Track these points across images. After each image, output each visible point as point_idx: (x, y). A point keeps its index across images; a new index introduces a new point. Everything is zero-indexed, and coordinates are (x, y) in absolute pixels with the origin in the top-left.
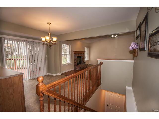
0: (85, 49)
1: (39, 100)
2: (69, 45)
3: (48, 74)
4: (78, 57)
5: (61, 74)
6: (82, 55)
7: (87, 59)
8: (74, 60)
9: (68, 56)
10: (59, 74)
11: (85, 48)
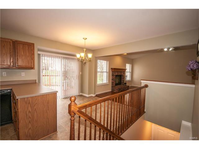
0: (127, 66)
1: (70, 119)
2: (107, 61)
3: (81, 94)
4: (116, 76)
5: (95, 95)
6: (122, 74)
7: (129, 79)
8: (112, 80)
9: (105, 75)
10: (93, 95)
11: (127, 64)
